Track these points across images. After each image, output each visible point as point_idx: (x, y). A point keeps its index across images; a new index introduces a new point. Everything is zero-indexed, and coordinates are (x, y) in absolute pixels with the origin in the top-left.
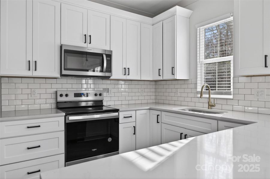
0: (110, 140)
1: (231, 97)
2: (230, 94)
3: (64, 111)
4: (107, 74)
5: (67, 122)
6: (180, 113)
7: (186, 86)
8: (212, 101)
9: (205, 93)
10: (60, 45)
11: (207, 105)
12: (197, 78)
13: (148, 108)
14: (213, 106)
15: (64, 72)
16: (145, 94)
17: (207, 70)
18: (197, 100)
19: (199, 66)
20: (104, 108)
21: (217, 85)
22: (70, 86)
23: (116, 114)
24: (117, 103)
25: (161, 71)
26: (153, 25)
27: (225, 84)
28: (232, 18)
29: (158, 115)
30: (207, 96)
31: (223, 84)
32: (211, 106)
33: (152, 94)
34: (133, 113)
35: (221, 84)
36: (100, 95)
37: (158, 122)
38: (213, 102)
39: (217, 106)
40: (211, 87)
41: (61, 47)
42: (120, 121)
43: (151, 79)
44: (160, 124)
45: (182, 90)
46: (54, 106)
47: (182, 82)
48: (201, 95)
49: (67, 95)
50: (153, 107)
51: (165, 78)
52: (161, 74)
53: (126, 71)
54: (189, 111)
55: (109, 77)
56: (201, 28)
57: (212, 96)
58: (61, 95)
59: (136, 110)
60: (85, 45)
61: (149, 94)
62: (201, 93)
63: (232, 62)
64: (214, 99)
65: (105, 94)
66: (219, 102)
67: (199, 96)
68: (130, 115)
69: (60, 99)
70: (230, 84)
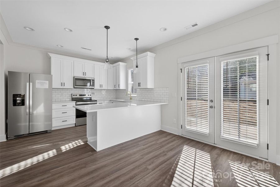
1: (136, 95)
3: (75, 101)
4: (93, 87)
5: (76, 104)
13: (109, 100)
15: (75, 87)
19: (129, 84)
22: (77, 92)
25: (115, 86)
36: (91, 95)
41: (74, 77)
46: (71, 99)
47: (123, 90)
49: (76, 95)
53: (101, 86)
56: (130, 70)
58: (74, 95)
59: (105, 101)
60: (84, 76)
69: (73, 97)
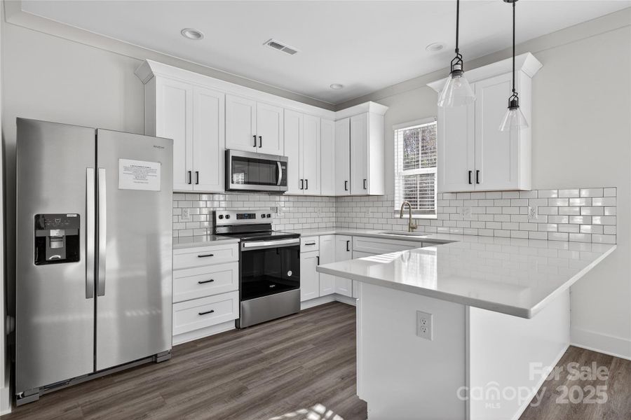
0: (290, 274)
1: (434, 216)
2: (434, 214)
3: (237, 237)
4: (283, 189)
5: (243, 250)
7: (380, 204)
8: (413, 221)
9: (406, 213)
10: (224, 150)
11: (407, 228)
12: (394, 194)
13: (334, 232)
14: (414, 228)
16: (323, 215)
17: (406, 184)
18: (394, 221)
19: (396, 178)
20: (273, 234)
21: (418, 203)
23: (296, 240)
24: (297, 227)
25: (348, 184)
26: (335, 121)
27: (429, 201)
28: (435, 122)
29: (348, 242)
30: (408, 216)
31: (426, 201)
32: (412, 228)
33: (331, 215)
34: (316, 239)
35: (423, 201)
36: (269, 216)
37: (348, 250)
38: (414, 224)
39: (420, 229)
40: (412, 205)
41: (227, 153)
42: (302, 250)
43: (334, 195)
44: (350, 253)
45: (375, 209)
46: (209, 232)
47: (376, 198)
48: (401, 215)
49: (227, 217)
50: (339, 231)
51: (352, 194)
52: (348, 187)
53: (304, 184)
55: (284, 192)
56: (400, 130)
57: (413, 216)
58: (221, 217)
59: (319, 236)
60: (255, 150)
61: (328, 215)
62: (401, 213)
63: (436, 175)
64: (416, 219)
65: (273, 215)
66: (421, 223)
67: (398, 216)
68: (313, 242)
69: (219, 221)
70: (434, 201)
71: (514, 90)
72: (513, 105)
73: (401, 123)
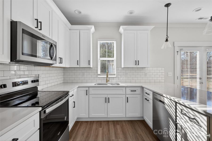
1: (115, 76)
4: (54, 62)
6: (96, 87)
7: (90, 71)
8: (108, 78)
10: (10, 21)
11: (105, 81)
25: (79, 62)
26: (70, 30)
29: (87, 90)
32: (108, 81)
36: (38, 81)
45: (88, 74)
53: (61, 60)
54: (98, 85)
56: (99, 41)
59: (74, 90)
60: (37, 30)
71: (167, 36)
72: (167, 40)
73: (101, 39)
